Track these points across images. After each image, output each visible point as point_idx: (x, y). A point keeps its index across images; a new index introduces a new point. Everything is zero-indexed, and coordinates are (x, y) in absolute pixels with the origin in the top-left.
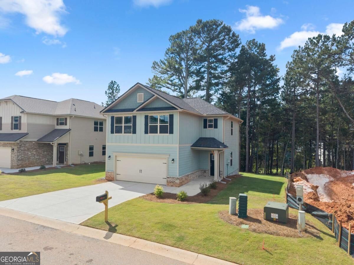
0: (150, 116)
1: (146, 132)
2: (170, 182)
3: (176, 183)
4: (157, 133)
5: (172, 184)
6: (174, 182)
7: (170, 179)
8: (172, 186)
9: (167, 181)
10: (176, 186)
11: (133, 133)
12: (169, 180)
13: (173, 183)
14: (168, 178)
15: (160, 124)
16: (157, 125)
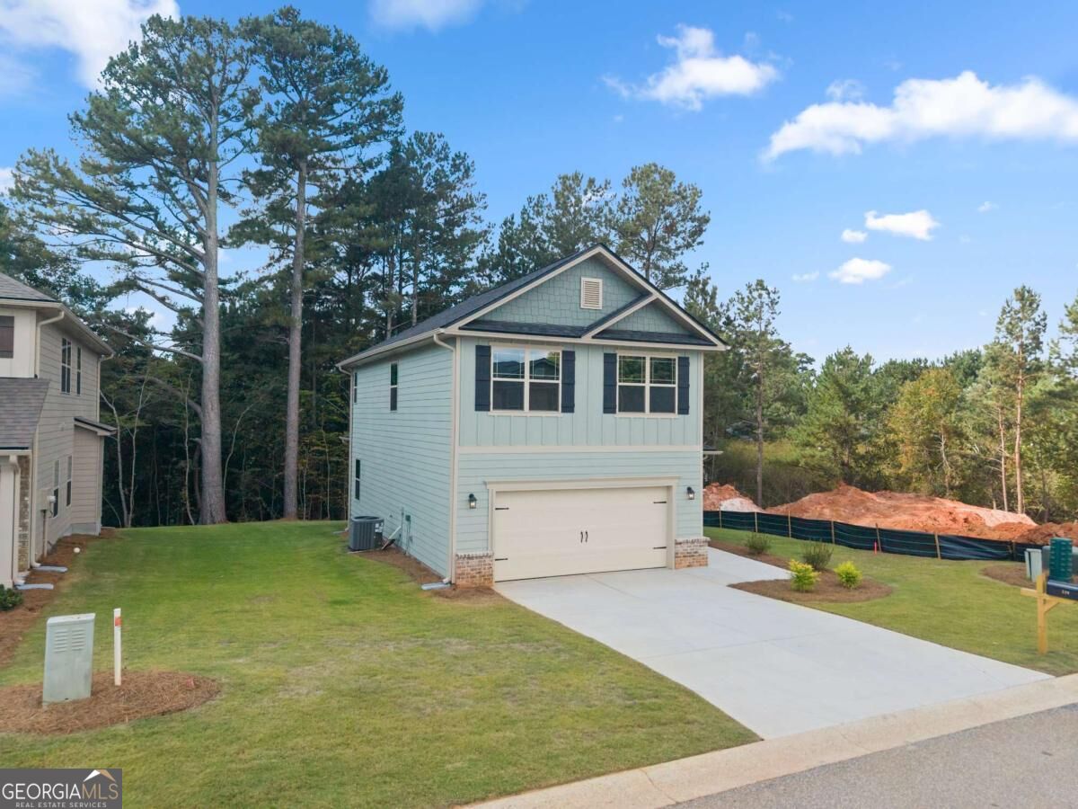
0: (620, 357)
1: (609, 408)
2: (685, 556)
3: (700, 555)
4: (642, 409)
5: (690, 560)
6: (696, 552)
7: (685, 546)
8: (689, 566)
9: (677, 553)
10: (700, 565)
11: (563, 411)
12: (680, 549)
13: (693, 556)
14: (680, 543)
15: (651, 382)
16: (644, 387)
